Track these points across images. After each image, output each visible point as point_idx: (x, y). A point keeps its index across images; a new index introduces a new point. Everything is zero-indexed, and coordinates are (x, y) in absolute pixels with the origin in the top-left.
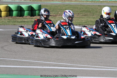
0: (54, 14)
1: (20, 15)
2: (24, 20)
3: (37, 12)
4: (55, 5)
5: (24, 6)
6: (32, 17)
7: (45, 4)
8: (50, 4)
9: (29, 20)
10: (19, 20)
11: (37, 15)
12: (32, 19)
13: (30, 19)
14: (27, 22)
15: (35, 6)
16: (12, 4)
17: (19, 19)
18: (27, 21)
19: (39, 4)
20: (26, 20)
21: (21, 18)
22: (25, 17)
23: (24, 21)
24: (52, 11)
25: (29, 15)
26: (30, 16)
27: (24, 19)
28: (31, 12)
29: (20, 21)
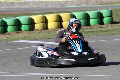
2: (92, 30)
6: (101, 26)
9: (98, 29)
10: (86, 31)
12: (102, 27)
13: (99, 28)
14: (96, 32)
17: (86, 28)
18: (96, 30)
20: (94, 30)
21: (88, 27)
23: (93, 32)
26: (99, 25)
27: (92, 28)
28: (100, 19)
29: (88, 31)
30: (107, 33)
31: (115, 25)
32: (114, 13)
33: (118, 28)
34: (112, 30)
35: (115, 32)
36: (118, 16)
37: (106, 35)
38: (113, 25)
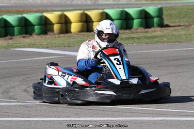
0: (186, 22)
1: (125, 26)
2: (132, 36)
3: (156, 20)
4: (190, 6)
5: (132, 11)
6: (146, 30)
7: (172, 5)
8: (180, 5)
9: (141, 35)
11: (155, 25)
12: (147, 32)
13: (143, 32)
14: (139, 38)
15: (151, 10)
16: (113, 8)
17: (123, 33)
18: (138, 36)
19: (159, 6)
20: (135, 35)
21: (127, 31)
22: (134, 31)
23: (133, 38)
24: (182, 18)
25: (141, 25)
26: (142, 28)
27: (133, 33)
29: (126, 38)
30: (154, 40)
31: (167, 30)
32: (165, 12)
33: (170, 34)
34: (161, 36)
35: (165, 39)
36: (171, 16)
37: (151, 43)
38: (163, 29)
